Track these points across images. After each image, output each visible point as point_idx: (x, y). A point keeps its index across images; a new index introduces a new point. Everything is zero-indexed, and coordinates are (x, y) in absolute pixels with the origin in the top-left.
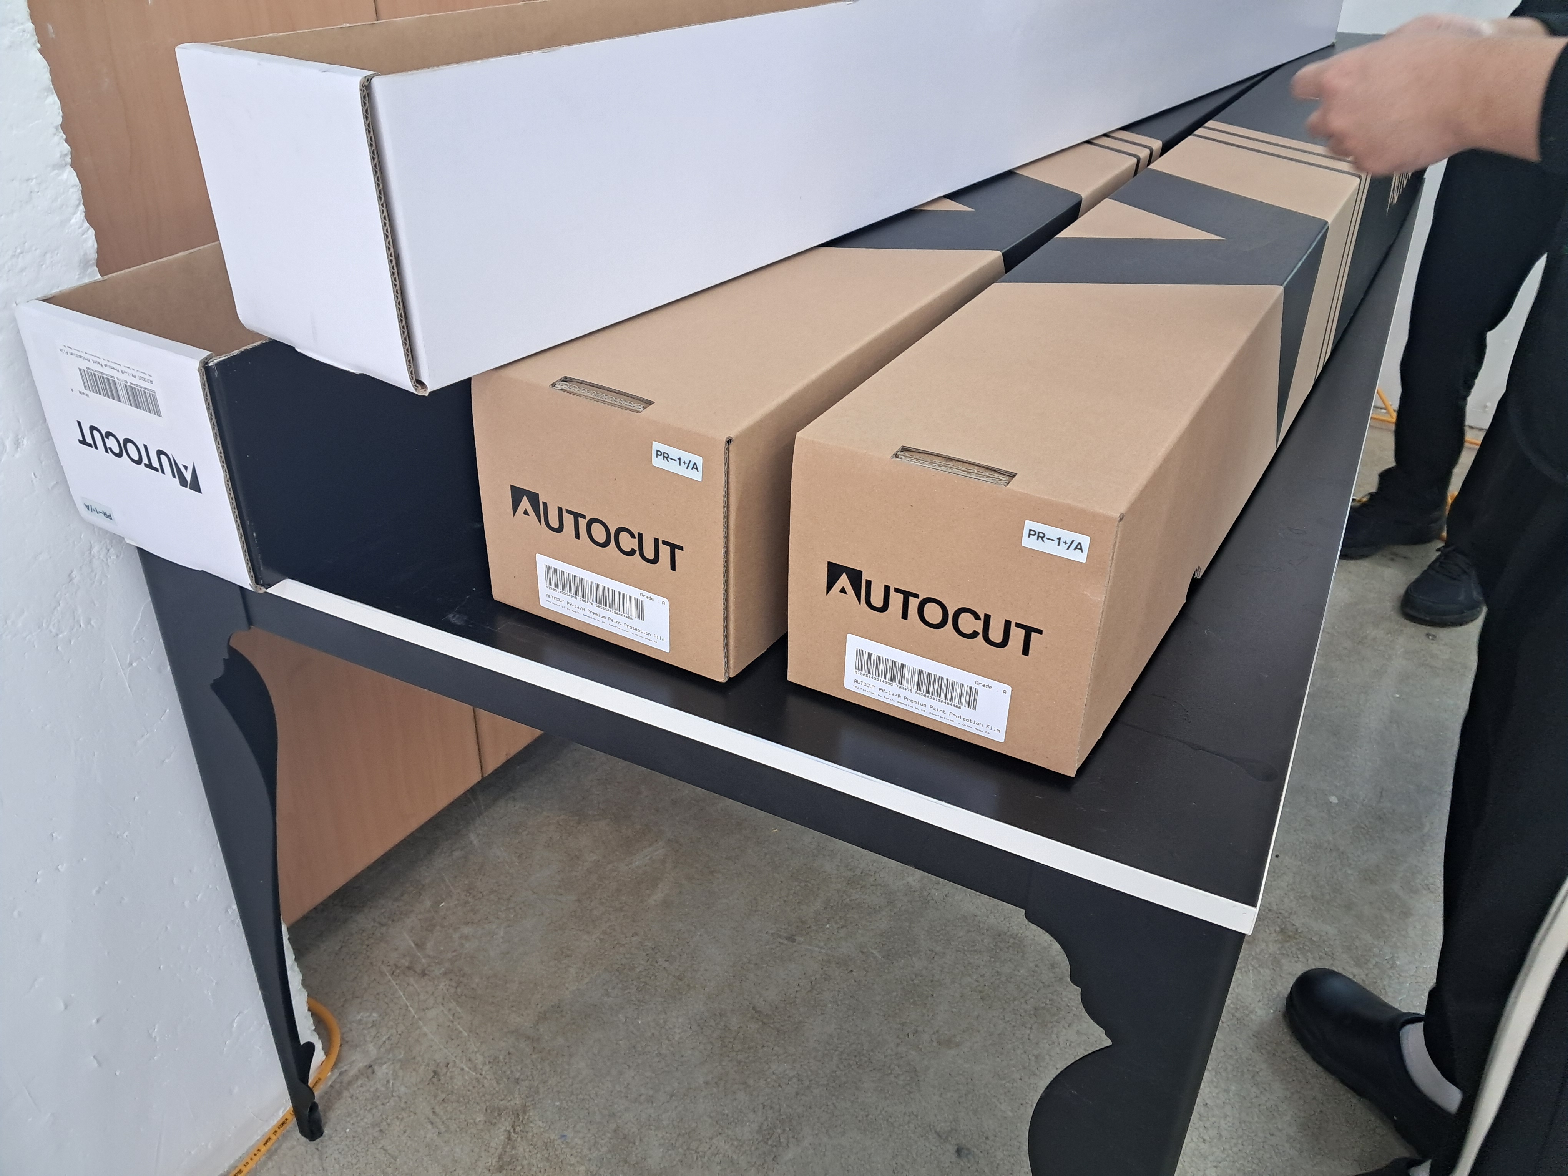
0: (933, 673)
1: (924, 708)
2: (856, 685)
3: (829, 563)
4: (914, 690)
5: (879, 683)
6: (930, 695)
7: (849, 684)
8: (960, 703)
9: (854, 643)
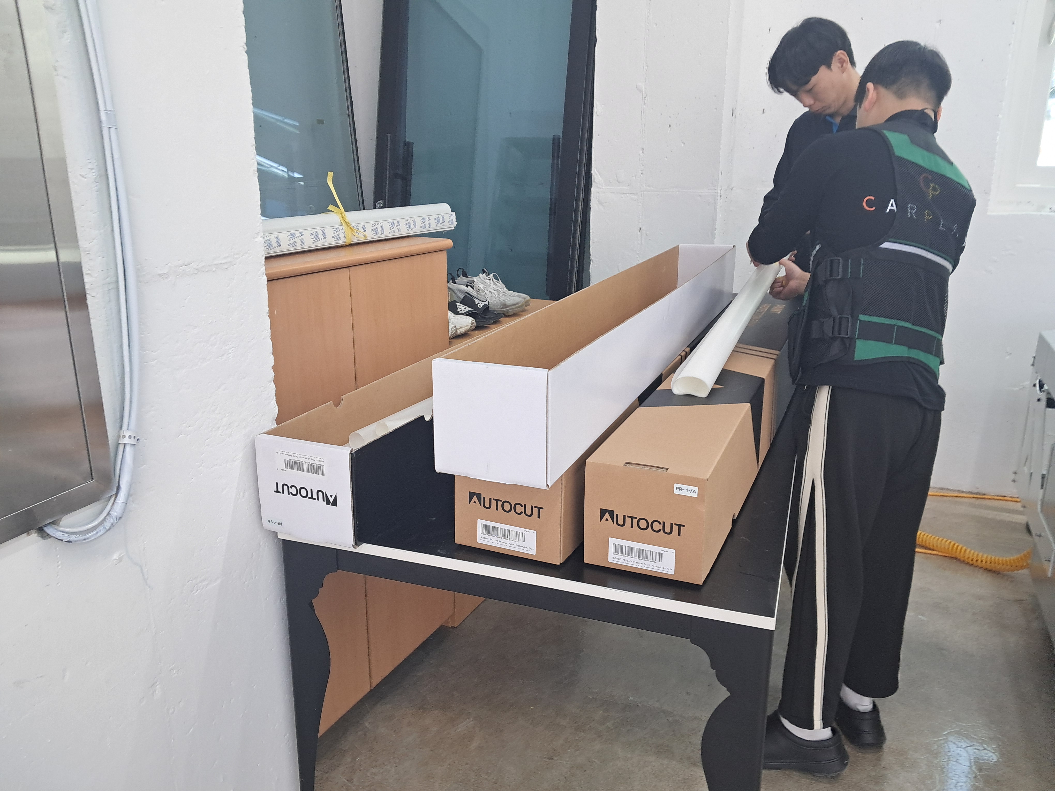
0: (644, 549)
1: (641, 565)
2: (613, 559)
3: (601, 509)
4: (637, 558)
5: (623, 557)
6: (644, 559)
7: (610, 560)
8: (656, 560)
9: (612, 541)
